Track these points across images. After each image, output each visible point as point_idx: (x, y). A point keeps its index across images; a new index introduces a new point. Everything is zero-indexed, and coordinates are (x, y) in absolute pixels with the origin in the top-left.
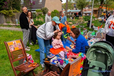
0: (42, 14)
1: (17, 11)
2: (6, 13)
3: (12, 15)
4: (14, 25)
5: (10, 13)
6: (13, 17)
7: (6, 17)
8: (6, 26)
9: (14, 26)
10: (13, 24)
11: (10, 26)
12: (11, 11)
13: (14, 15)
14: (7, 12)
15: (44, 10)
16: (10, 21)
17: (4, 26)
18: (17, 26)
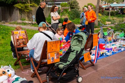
0: (68, 9)
1: (36, 5)
2: (21, 7)
3: (28, 10)
4: (30, 22)
5: (26, 7)
6: (30, 13)
7: (21, 12)
8: (20, 23)
9: (30, 24)
10: (28, 22)
11: (25, 24)
12: (28, 4)
13: (31, 10)
14: (22, 5)
15: (73, 4)
16: (25, 18)
17: (18, 24)
18: (33, 24)
